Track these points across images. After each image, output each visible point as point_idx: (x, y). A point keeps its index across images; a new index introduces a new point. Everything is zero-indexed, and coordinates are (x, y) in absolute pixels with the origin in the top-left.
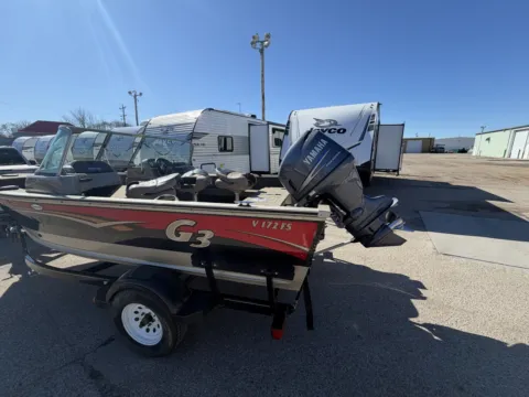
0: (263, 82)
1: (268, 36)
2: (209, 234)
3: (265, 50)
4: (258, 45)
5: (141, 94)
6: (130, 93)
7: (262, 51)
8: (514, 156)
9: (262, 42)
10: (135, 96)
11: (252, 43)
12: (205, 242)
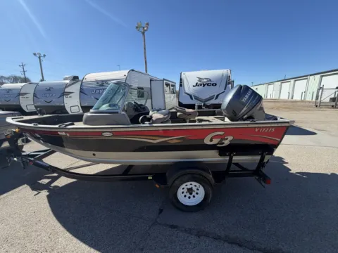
0: (145, 53)
1: (148, 24)
2: (230, 138)
3: (146, 33)
4: (141, 29)
5: (45, 56)
6: (35, 54)
7: (143, 33)
8: (269, 97)
9: (144, 28)
10: (40, 57)
11: (137, 28)
12: (226, 143)
